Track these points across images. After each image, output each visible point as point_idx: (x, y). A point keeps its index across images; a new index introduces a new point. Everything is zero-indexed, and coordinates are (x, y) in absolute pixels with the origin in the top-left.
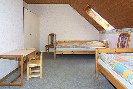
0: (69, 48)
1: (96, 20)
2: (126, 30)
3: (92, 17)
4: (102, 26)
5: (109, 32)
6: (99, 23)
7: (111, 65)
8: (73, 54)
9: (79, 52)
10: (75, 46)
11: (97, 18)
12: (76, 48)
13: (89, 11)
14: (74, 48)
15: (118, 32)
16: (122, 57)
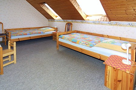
0: (27, 35)
1: (48, 12)
2: (70, 21)
3: (45, 10)
4: (52, 16)
5: (57, 21)
6: (50, 14)
7: (70, 40)
8: (31, 39)
9: (36, 37)
10: (32, 33)
11: (49, 11)
12: (33, 34)
13: (42, 5)
14: (31, 34)
15: (64, 21)
16: (71, 36)
